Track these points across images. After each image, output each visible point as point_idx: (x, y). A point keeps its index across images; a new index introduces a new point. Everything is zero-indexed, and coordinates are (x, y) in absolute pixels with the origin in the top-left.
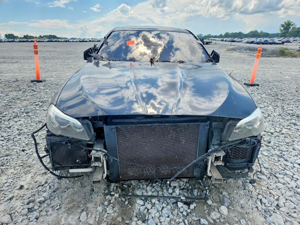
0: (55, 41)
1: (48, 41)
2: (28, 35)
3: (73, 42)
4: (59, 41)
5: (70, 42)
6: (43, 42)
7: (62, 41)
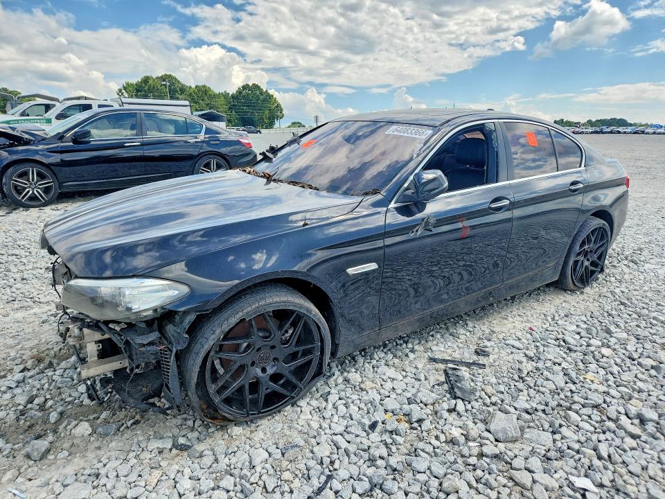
0: (609, 133)
1: (592, 133)
2: (563, 120)
3: (654, 133)
4: (619, 132)
5: (648, 133)
6: (580, 133)
7: (625, 133)
